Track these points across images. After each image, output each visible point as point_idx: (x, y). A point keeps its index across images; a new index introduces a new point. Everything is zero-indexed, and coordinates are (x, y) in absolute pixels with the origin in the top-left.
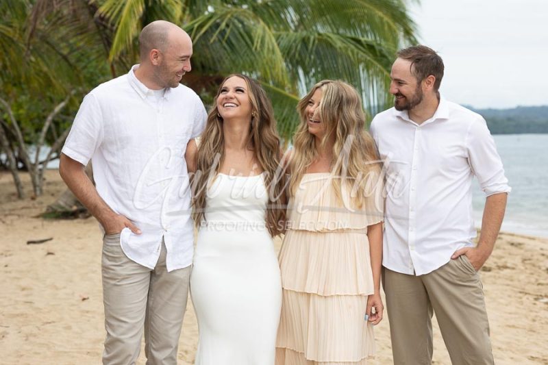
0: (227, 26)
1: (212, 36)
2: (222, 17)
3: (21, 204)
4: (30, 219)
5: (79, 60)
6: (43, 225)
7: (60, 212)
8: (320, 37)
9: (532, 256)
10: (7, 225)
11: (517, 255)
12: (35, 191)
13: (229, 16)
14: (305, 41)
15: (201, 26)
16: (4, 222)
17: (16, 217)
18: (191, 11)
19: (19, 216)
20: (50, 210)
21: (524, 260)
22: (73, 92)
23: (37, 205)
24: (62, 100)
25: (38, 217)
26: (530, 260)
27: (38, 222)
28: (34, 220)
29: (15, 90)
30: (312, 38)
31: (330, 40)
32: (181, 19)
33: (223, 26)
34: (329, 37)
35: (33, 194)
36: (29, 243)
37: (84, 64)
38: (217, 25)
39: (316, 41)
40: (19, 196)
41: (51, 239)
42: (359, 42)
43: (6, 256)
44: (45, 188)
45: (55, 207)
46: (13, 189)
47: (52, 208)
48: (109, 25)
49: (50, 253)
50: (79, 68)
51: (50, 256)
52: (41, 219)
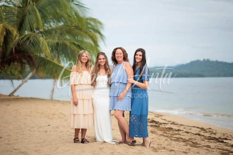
1: (27, 43)
2: (30, 36)
8: (62, 42)
13: (32, 36)
14: (58, 44)
15: (23, 38)
18: (19, 33)
30: (60, 42)
31: (66, 44)
32: (16, 35)
33: (31, 39)
34: (65, 42)
38: (29, 38)
39: (61, 44)
42: (75, 44)
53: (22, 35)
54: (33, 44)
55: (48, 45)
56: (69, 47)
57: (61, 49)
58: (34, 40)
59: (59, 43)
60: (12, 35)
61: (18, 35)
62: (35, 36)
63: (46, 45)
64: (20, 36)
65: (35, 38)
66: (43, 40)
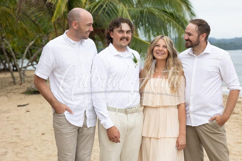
0: (106, 6)
1: (100, 11)
2: (104, 2)
3: (15, 87)
4: (19, 94)
5: (40, 22)
6: (25, 97)
7: (32, 91)
8: (149, 10)
10: (9, 97)
11: (239, 107)
12: (21, 81)
14: (142, 13)
15: (95, 6)
16: (7, 96)
17: (13, 94)
19: (14, 93)
20: (28, 90)
22: (38, 36)
23: (22, 88)
24: (32, 40)
25: (23, 93)
27: (23, 96)
28: (21, 95)
29: (11, 36)
30: (145, 11)
32: (85, 3)
33: (104, 6)
34: (152, 10)
35: (20, 82)
36: (18, 106)
37: (42, 24)
38: (102, 6)
39: (147, 12)
40: (14, 83)
41: (28, 104)
42: (166, 12)
43: (8, 113)
44: (26, 79)
45: (30, 89)
46: (12, 80)
47: (29, 89)
48: (53, 7)
49: (27, 111)
50: (40, 26)
51: (28, 113)
52: (24, 94)
53: (94, 2)
54: (107, 13)
55: (129, 14)
56: (157, 17)
57: (146, 19)
59: (143, 11)
60: (79, 3)
61: (88, 3)
62: (111, 3)
64: (91, 3)
65: (112, 6)
66: (123, 7)
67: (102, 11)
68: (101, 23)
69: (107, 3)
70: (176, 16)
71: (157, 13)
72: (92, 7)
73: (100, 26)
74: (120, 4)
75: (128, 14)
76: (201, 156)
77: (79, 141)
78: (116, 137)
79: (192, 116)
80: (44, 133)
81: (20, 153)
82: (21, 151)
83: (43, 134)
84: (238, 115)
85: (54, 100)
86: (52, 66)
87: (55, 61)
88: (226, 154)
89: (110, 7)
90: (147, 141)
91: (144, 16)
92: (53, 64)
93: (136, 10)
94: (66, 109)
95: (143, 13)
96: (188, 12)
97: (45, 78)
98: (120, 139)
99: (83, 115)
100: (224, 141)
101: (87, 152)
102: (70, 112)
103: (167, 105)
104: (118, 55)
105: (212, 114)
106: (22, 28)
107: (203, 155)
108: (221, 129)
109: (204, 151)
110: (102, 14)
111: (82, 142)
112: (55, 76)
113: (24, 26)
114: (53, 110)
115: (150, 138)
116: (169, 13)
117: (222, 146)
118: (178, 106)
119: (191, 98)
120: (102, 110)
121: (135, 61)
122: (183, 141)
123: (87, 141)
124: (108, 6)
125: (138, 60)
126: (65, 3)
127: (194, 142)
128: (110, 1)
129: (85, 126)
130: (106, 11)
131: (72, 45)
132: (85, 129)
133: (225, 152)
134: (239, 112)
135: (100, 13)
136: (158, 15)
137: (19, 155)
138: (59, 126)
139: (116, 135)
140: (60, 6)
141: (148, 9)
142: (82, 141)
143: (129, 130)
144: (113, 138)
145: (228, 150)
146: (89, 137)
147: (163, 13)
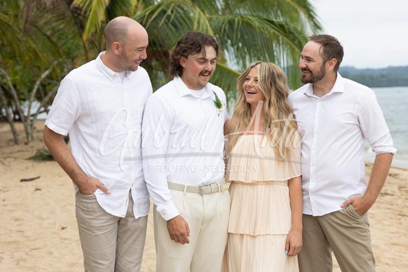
0: (172, 12)
1: (160, 21)
2: (168, 6)
3: (17, 148)
4: (23, 161)
5: (59, 39)
6: (33, 166)
7: (46, 155)
8: (243, 19)
9: (406, 184)
10: (6, 166)
11: (394, 184)
12: (28, 137)
13: (173, 5)
14: (231, 23)
15: (152, 13)
16: (3, 164)
17: (13, 159)
19: (15, 158)
20: (39, 154)
21: (400, 188)
22: (55, 63)
23: (29, 149)
24: (47, 69)
25: (29, 159)
26: (404, 187)
27: (30, 164)
28: (26, 161)
29: (11, 62)
30: (236, 20)
31: (250, 22)
32: (136, 7)
33: (169, 12)
34: (249, 19)
35: (26, 140)
36: (22, 181)
37: (63, 42)
38: (164, 12)
39: (240, 22)
40: (16, 142)
41: (39, 178)
42: (272, 22)
43: (4, 192)
44: (35, 135)
45: (42, 152)
46: (11, 136)
47: (40, 152)
48: (82, 13)
49: (37, 189)
50: (59, 45)
51: (38, 191)
52: (32, 161)
53: (150, 5)
54: (174, 24)
55: (211, 25)
56: (258, 30)
57: (239, 36)
58: (178, 15)
59: (234, 21)
60: (125, 6)
61: (140, 6)
62: (179, 6)
63: (206, 25)
64: (146, 6)
65: (181, 11)
66: (200, 14)
67: (165, 21)
68: (163, 41)
69: (174, 7)
70: (289, 29)
71: (256, 23)
72: (147, 13)
73: (160, 45)
74: (196, 9)
75: (208, 25)
76: (328, 266)
77: (119, 240)
78: (182, 235)
79: (313, 198)
80: (64, 226)
81: (24, 260)
82: (25, 256)
83: (63, 228)
84: (393, 197)
85: (77, 171)
86: (77, 113)
87: (82, 104)
88: (371, 263)
89: (179, 13)
90: (236, 240)
91: (235, 30)
92: (77, 110)
93: (222, 18)
94: (98, 187)
95: (234, 25)
96: (309, 22)
97: (64, 133)
98: (189, 238)
99: (127, 197)
100: (367, 240)
101: (133, 258)
102: (105, 191)
103: (271, 180)
104: (189, 96)
105: (347, 194)
106: (29, 49)
107: (331, 264)
108: (361, 220)
109: (334, 258)
110: (165, 26)
111: (125, 243)
112: (79, 129)
113: (34, 45)
114: (76, 189)
115: (242, 235)
116: (277, 24)
117: (362, 248)
118: (289, 182)
119: (312, 169)
120: (160, 188)
121: (218, 105)
122: (297, 242)
123: (135, 241)
124: (175, 12)
125: (222, 104)
126: (104, 7)
127: (315, 242)
128: (177, 4)
129: (130, 214)
130: (171, 20)
131: (111, 79)
132: (131, 220)
133: (369, 260)
134: (394, 192)
135: (160, 24)
136: (258, 28)
137: (22, 263)
138: (86, 214)
139: (183, 230)
140: (96, 13)
141: (242, 17)
142: (125, 239)
143: (205, 222)
144: (177, 236)
145: (373, 256)
146: (137, 233)
147: (268, 24)
